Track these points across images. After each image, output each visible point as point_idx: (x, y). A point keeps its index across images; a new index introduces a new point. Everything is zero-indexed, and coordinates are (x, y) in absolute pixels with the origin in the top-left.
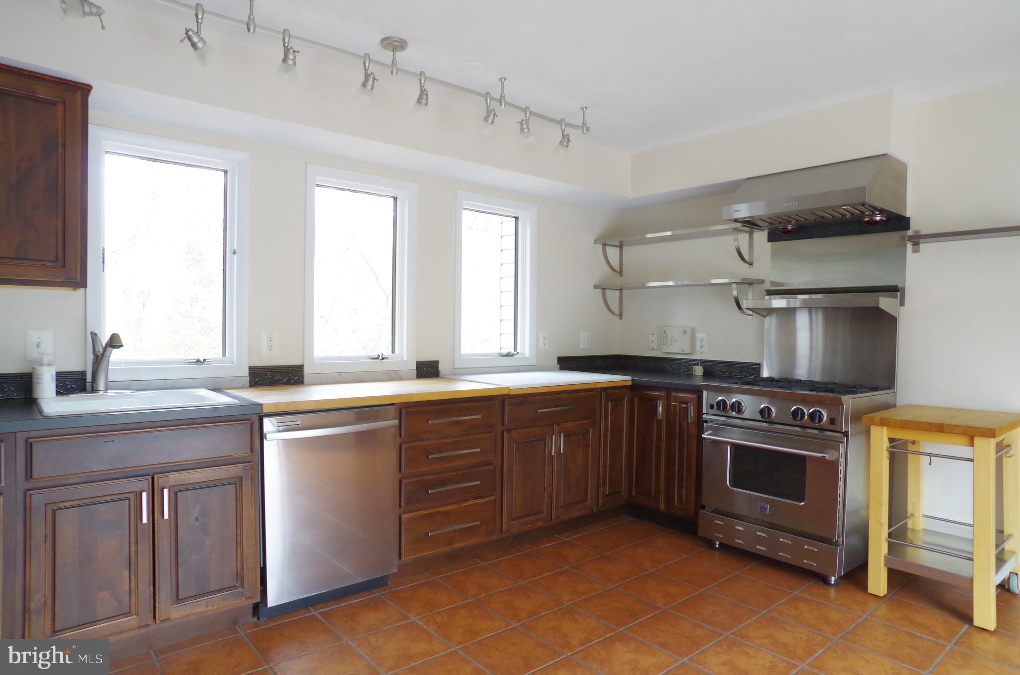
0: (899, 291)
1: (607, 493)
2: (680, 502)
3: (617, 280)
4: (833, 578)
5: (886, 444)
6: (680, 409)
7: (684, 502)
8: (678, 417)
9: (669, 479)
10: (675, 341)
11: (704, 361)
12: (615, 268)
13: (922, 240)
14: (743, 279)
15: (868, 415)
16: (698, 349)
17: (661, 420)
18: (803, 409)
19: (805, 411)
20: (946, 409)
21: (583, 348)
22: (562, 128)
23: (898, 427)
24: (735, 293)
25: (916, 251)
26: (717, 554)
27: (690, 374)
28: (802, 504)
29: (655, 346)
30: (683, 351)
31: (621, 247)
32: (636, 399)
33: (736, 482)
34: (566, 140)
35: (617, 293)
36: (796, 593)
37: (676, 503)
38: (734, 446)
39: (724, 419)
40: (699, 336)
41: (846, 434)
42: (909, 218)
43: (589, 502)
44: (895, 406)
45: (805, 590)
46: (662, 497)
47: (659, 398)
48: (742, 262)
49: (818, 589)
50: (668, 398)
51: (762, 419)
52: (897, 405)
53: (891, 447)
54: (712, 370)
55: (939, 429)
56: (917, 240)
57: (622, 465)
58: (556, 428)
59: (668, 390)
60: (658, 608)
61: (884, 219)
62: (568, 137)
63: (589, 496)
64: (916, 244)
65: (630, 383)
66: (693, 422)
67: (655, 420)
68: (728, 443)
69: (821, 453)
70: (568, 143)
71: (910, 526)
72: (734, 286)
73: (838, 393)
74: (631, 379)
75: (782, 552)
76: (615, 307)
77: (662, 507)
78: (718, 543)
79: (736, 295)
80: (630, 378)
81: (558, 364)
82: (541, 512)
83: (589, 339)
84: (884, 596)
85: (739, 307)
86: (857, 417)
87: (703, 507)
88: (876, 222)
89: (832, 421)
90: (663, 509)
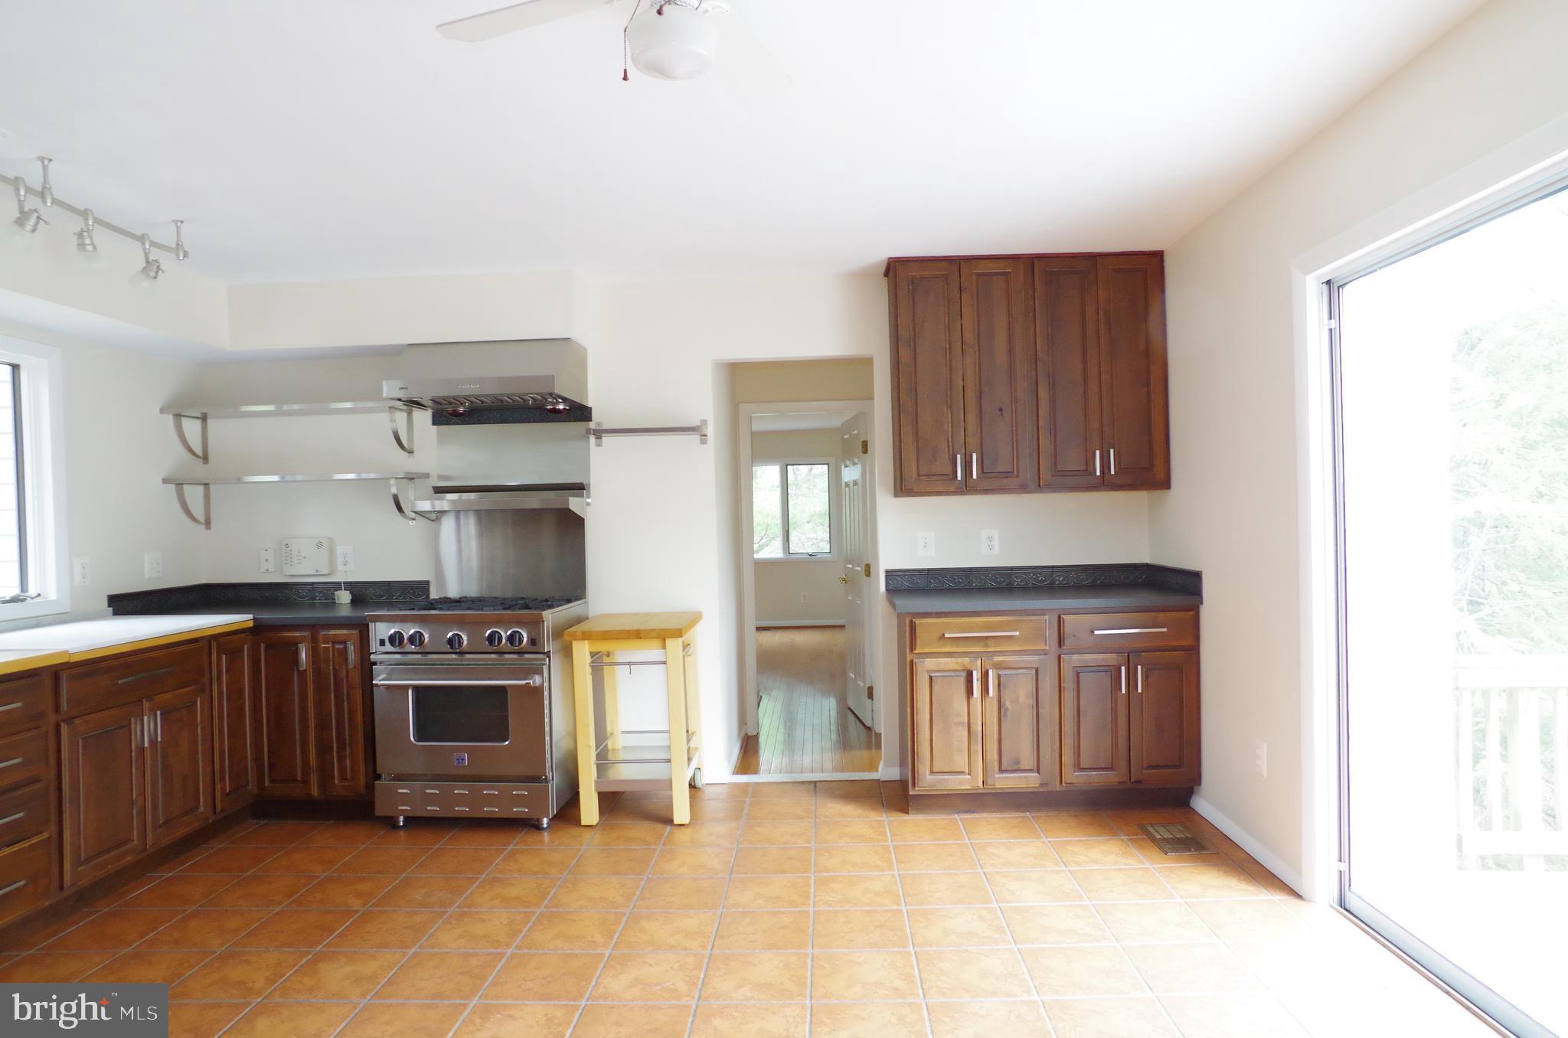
0: (584, 489)
1: (228, 791)
2: (343, 778)
3: (199, 470)
4: (545, 820)
5: (588, 659)
6: (333, 651)
7: (349, 777)
8: (331, 662)
9: (324, 749)
10: (305, 557)
11: (350, 583)
12: (193, 448)
13: (603, 435)
14: (406, 473)
15: (570, 630)
16: (340, 566)
17: (305, 671)
18: (499, 631)
19: (502, 633)
20: (635, 614)
21: (150, 577)
22: (144, 249)
23: (598, 639)
24: (394, 490)
25: (599, 445)
26: (402, 833)
27: (331, 603)
28: (507, 743)
29: (271, 566)
30: (317, 571)
31: (204, 418)
32: (263, 646)
33: (421, 735)
34: (152, 268)
35: (200, 489)
36: (510, 848)
37: (336, 782)
38: (416, 688)
39: (398, 656)
40: (340, 549)
41: (548, 654)
42: (591, 408)
43: (202, 809)
44: (587, 618)
45: (519, 842)
46: (314, 779)
47: (301, 640)
48: (401, 451)
49: (532, 837)
50: (314, 639)
51: (451, 651)
52: (590, 616)
53: (593, 662)
54: (364, 594)
55: (637, 635)
56: (599, 434)
57: (246, 744)
58: (146, 705)
59: (314, 627)
60: (356, 912)
61: (567, 408)
62: (157, 264)
63: (201, 799)
64: (599, 437)
65: (251, 624)
66: (355, 667)
67: (295, 673)
68: (406, 687)
69: (525, 679)
70: (157, 272)
71: (610, 747)
72: (393, 482)
73: (536, 609)
74: (252, 618)
75: (487, 807)
76: (198, 512)
77: (315, 792)
78: (401, 818)
79: (396, 492)
80: (250, 616)
81: (109, 606)
82: (130, 840)
83: (158, 564)
84: (597, 824)
85: (400, 508)
86: (559, 633)
87: (378, 777)
88: (559, 411)
89: (533, 642)
90: (316, 795)
